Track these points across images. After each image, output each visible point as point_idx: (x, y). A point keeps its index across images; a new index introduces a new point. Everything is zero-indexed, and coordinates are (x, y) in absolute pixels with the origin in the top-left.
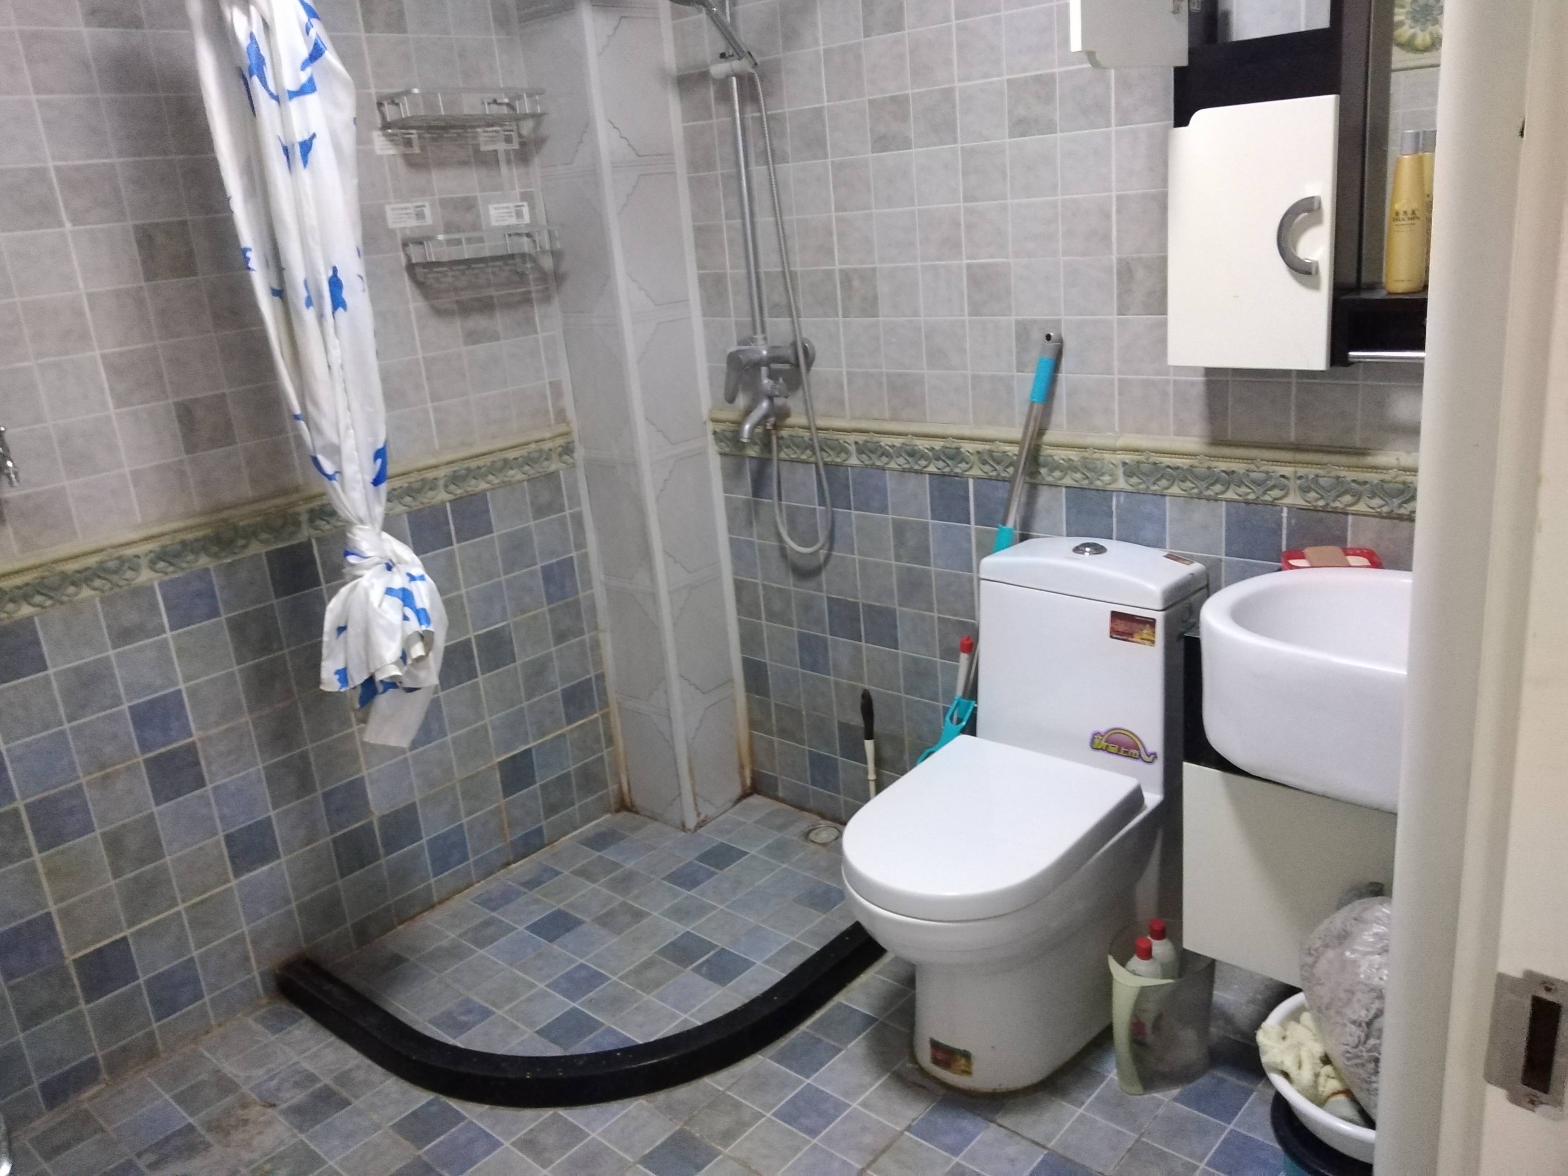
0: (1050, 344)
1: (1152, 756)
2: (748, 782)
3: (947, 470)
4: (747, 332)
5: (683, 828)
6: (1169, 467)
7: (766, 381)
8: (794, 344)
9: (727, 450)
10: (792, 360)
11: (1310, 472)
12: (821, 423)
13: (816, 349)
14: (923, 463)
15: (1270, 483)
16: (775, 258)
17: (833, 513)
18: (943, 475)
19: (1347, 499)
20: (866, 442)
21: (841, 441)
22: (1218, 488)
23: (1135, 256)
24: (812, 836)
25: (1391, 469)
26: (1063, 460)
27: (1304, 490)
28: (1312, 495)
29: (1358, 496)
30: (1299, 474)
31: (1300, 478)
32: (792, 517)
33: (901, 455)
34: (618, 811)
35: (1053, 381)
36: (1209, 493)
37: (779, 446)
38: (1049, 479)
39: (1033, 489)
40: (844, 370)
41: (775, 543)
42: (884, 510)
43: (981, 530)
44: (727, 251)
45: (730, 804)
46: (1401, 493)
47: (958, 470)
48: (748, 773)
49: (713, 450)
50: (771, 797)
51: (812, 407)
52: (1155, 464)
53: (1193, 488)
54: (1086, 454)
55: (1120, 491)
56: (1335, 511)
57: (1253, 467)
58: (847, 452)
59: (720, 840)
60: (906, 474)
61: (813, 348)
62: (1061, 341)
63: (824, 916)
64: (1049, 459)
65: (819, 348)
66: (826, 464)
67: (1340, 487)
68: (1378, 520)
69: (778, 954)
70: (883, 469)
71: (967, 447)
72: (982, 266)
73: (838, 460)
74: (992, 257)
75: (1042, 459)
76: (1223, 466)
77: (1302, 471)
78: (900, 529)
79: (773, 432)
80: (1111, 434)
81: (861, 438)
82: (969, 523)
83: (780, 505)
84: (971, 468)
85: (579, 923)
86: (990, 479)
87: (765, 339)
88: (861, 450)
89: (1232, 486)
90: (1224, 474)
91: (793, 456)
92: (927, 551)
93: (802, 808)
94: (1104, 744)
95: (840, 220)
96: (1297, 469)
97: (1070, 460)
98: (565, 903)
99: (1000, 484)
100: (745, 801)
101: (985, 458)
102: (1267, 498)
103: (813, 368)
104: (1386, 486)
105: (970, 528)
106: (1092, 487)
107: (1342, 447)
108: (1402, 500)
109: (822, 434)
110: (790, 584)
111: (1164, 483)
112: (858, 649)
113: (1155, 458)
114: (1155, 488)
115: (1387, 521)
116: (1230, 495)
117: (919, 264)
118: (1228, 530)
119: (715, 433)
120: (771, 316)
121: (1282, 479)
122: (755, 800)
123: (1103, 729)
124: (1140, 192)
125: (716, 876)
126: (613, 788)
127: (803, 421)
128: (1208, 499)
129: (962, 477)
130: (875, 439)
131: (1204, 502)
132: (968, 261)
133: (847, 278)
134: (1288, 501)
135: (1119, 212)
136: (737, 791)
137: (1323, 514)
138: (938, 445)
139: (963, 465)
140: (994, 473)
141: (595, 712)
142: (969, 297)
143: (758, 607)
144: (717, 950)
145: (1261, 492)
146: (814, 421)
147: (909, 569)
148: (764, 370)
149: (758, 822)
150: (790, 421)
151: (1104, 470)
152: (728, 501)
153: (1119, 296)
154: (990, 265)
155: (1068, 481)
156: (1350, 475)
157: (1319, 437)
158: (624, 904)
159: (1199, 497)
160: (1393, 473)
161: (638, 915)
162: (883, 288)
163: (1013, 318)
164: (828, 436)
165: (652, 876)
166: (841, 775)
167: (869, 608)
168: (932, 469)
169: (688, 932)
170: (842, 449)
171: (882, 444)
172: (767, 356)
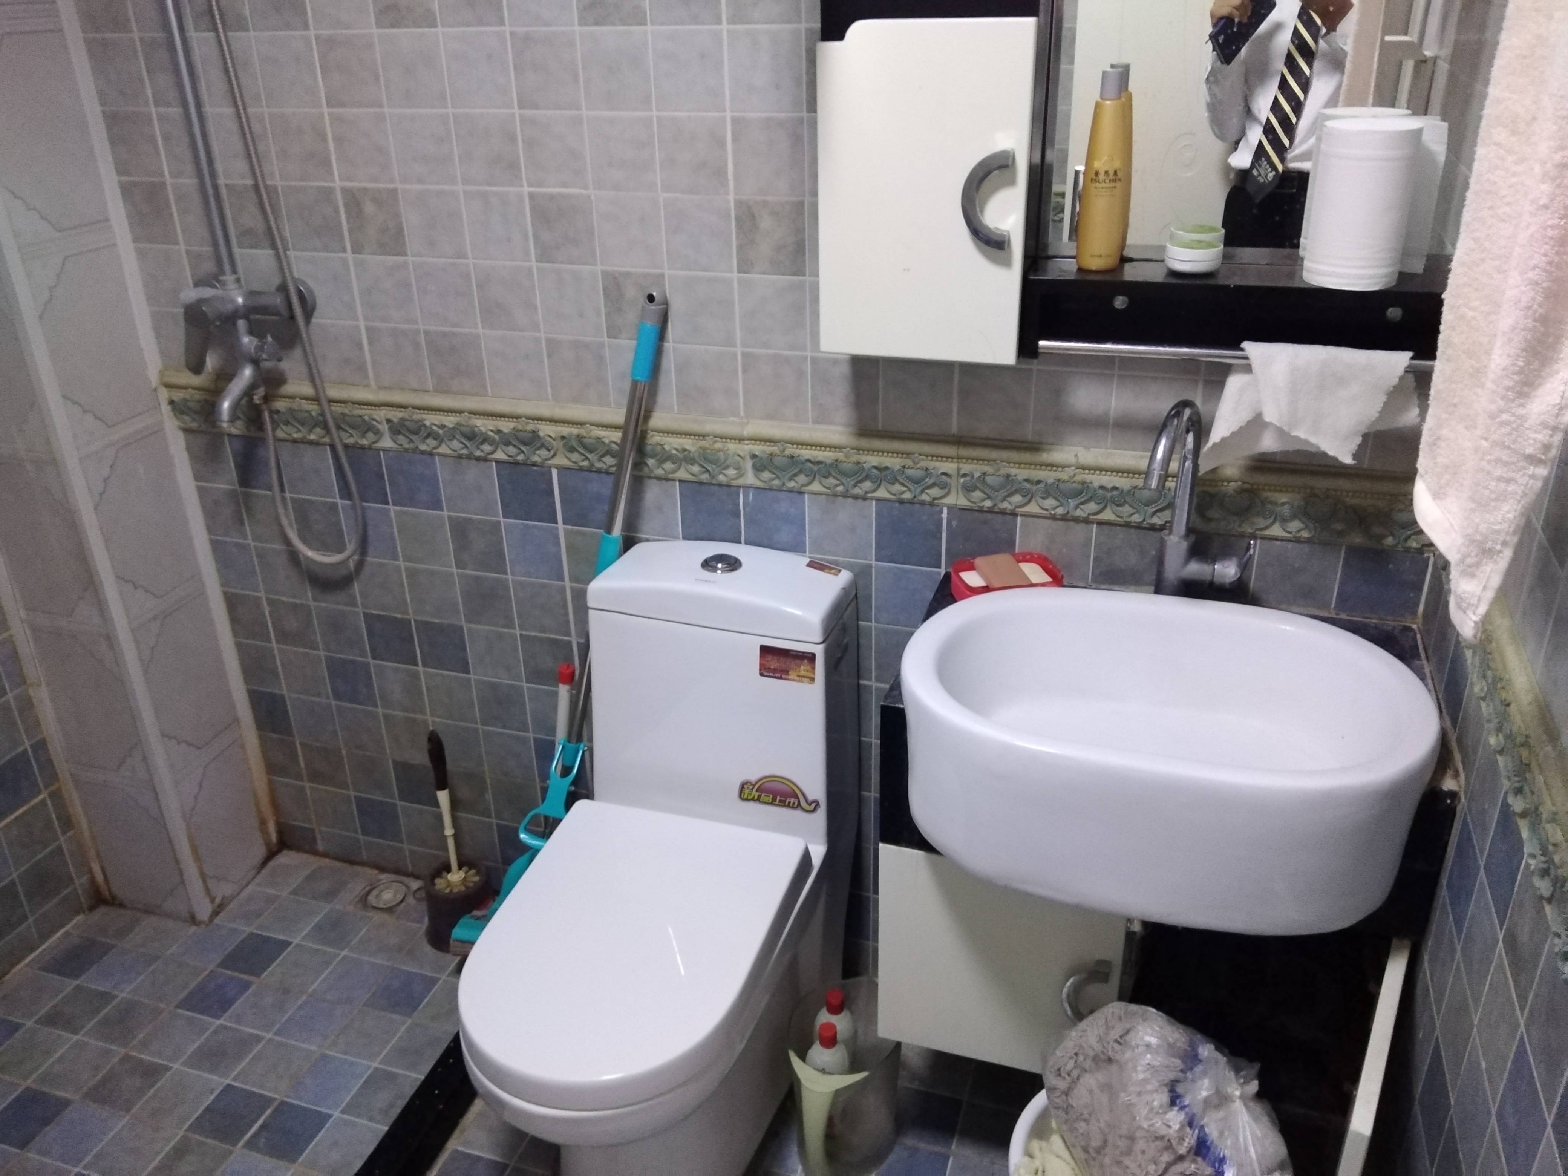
0: (653, 307)
1: (813, 805)
2: (274, 837)
3: (520, 458)
4: (209, 266)
5: (193, 920)
6: (808, 461)
7: (246, 340)
8: (283, 288)
9: (194, 425)
10: (285, 312)
11: (977, 469)
12: (333, 392)
13: (316, 293)
14: (487, 448)
15: (929, 481)
16: (241, 166)
17: (363, 509)
18: (516, 464)
19: (1017, 499)
20: (403, 420)
21: (366, 418)
22: (867, 485)
23: (759, 198)
24: (372, 898)
25: (1069, 466)
26: (676, 449)
27: (968, 489)
28: (977, 494)
29: (1029, 497)
30: (962, 472)
31: (964, 475)
32: (302, 512)
33: (454, 437)
34: (92, 909)
35: (658, 352)
36: (857, 491)
37: (273, 421)
38: (659, 472)
39: (638, 482)
40: (362, 324)
41: (279, 546)
42: (436, 505)
43: (572, 531)
44: (162, 152)
45: (254, 872)
46: (1079, 493)
47: (536, 459)
48: (272, 828)
49: (171, 426)
50: (306, 852)
51: (319, 372)
52: (792, 457)
53: (837, 486)
54: (703, 443)
55: (747, 488)
56: (1003, 513)
57: (909, 463)
58: (377, 433)
59: (248, 930)
60: (465, 462)
61: (311, 292)
62: (666, 303)
63: (409, 1022)
64: (659, 448)
65: (321, 294)
66: (346, 447)
67: (1010, 485)
68: (1051, 521)
69: (359, 1094)
70: (431, 454)
71: (546, 430)
72: (552, 197)
73: (365, 442)
74: (564, 185)
75: (648, 448)
76: (873, 460)
77: (966, 468)
78: (461, 529)
79: (264, 407)
80: (735, 419)
81: (396, 415)
82: (556, 522)
83: (284, 499)
84: (554, 455)
85: (64, 1104)
86: (581, 469)
87: (238, 280)
88: (396, 429)
89: (883, 483)
90: (875, 471)
91: (295, 436)
92: (501, 555)
93: (352, 863)
94: (755, 794)
95: (337, 120)
96: (961, 465)
97: (685, 450)
98: (34, 1076)
99: (594, 475)
100: (272, 864)
101: (570, 445)
102: (924, 497)
103: (314, 320)
104: (1061, 486)
105: (557, 529)
106: (714, 482)
107: (1013, 441)
108: (1079, 501)
109: (337, 409)
110: (308, 597)
111: (802, 479)
112: (415, 676)
113: (790, 450)
114: (791, 484)
115: (1061, 523)
116: (882, 493)
117: (460, 188)
118: (879, 532)
119: (171, 402)
120: (241, 246)
121: (943, 477)
122: (286, 858)
123: (753, 778)
124: (764, 115)
125: (253, 988)
126: (80, 882)
127: (307, 390)
128: (856, 497)
129: (542, 467)
130: (416, 417)
131: (850, 500)
132: (532, 189)
133: (354, 201)
134: (950, 500)
135: (735, 139)
136: (260, 851)
137: (989, 516)
138: (507, 426)
139: (543, 453)
140: (586, 463)
141: (39, 792)
142: (536, 237)
143: (264, 625)
144: (276, 1104)
145: (919, 490)
146: (324, 392)
147: (477, 578)
148: (241, 324)
149: (294, 892)
150: (289, 388)
151: (728, 463)
152: (202, 492)
153: (740, 248)
154: (563, 196)
155: (682, 474)
156: (1021, 473)
157: (985, 430)
158: (126, 1058)
159: (845, 495)
160: (1070, 471)
161: (152, 1073)
162: (411, 219)
163: (599, 268)
164: (346, 411)
165: (162, 1005)
166: (402, 820)
167: (425, 626)
168: (500, 455)
169: (229, 1085)
170: (367, 427)
171: (428, 423)
172: (244, 306)
